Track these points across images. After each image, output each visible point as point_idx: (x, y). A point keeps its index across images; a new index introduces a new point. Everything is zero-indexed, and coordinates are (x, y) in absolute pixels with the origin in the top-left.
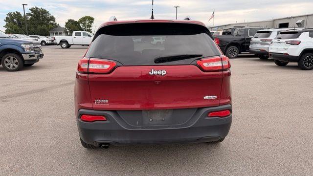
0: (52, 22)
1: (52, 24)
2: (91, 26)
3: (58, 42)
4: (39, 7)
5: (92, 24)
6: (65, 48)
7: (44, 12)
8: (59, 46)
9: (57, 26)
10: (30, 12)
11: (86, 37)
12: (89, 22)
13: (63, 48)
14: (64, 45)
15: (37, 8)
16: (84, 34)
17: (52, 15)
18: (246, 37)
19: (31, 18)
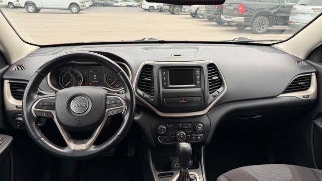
3: (23, 5)
6: (31, 13)
8: (24, 10)
13: (29, 12)
14: (31, 9)
18: (282, 4)
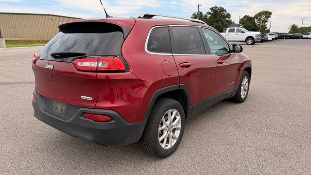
0: (227, 19)
1: (227, 21)
2: (266, 21)
4: (218, 6)
5: (269, 19)
7: (222, 10)
9: (231, 23)
10: (210, 11)
11: (239, 33)
12: (265, 17)
15: (216, 7)
16: (238, 31)
17: (228, 12)
19: (210, 17)
